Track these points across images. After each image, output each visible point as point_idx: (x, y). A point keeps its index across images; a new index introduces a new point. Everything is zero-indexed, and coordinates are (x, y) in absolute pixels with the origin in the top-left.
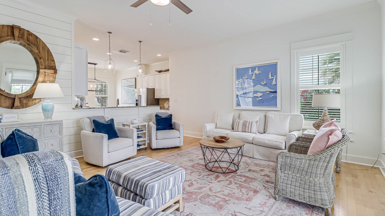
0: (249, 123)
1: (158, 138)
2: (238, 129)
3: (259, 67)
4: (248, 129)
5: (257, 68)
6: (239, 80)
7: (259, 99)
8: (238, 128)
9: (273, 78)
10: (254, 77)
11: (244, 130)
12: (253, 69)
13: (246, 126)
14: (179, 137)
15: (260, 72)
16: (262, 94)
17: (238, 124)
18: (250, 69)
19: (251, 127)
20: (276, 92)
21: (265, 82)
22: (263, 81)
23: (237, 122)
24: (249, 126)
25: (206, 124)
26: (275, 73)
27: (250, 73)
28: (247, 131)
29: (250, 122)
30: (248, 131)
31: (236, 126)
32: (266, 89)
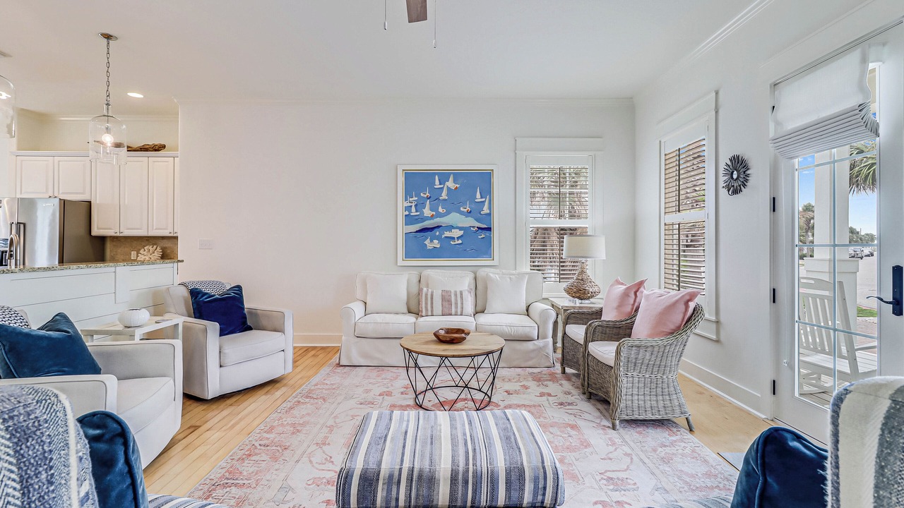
0: (456, 295)
1: (226, 361)
2: (432, 311)
3: (458, 175)
4: (456, 307)
5: (452, 176)
6: (411, 199)
7: (457, 242)
8: (432, 307)
9: (484, 200)
10: (444, 196)
11: (447, 311)
12: (444, 176)
13: (449, 301)
14: (283, 351)
15: (458, 186)
16: (461, 233)
17: (432, 298)
18: (437, 177)
19: (462, 304)
20: (489, 229)
21: (468, 208)
22: (464, 204)
23: (426, 295)
24: (456, 300)
25: (349, 305)
26: (487, 191)
27: (437, 185)
28: (453, 312)
29: (456, 292)
30: (456, 312)
31: (426, 304)
32: (470, 222)
